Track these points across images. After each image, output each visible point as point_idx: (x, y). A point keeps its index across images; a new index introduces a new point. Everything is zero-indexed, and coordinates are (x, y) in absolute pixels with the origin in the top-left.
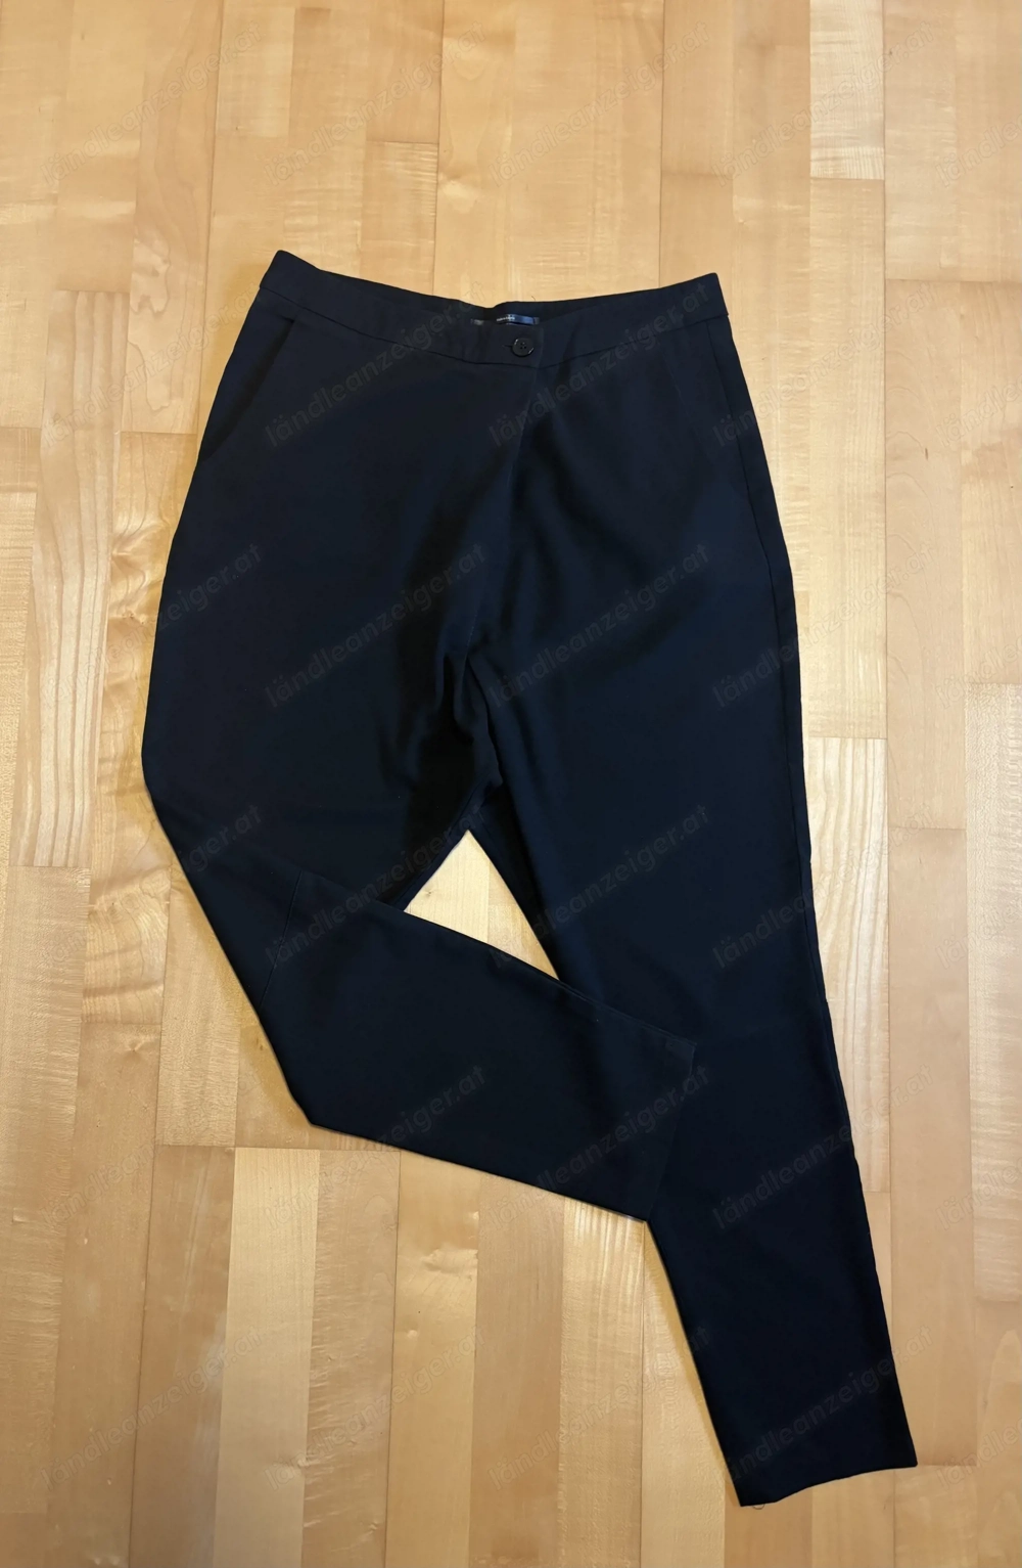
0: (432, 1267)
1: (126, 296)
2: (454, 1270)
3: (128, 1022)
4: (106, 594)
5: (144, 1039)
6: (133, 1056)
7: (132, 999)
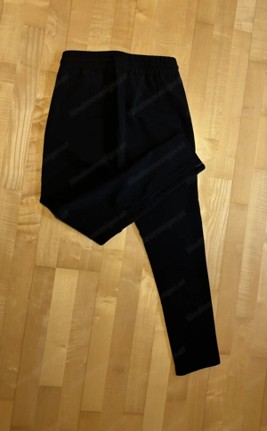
0: (105, 301)
1: (45, 30)
2: (110, 302)
3: (29, 233)
4: (32, 116)
5: (33, 238)
6: (30, 242)
7: (31, 227)
